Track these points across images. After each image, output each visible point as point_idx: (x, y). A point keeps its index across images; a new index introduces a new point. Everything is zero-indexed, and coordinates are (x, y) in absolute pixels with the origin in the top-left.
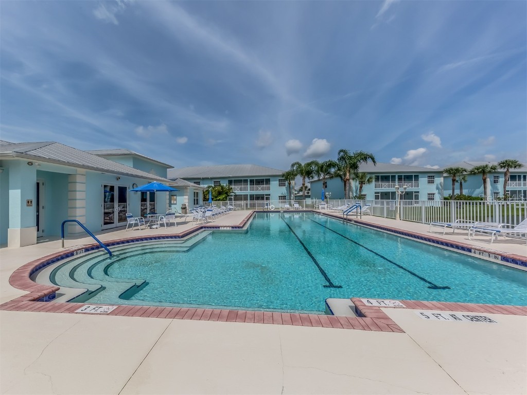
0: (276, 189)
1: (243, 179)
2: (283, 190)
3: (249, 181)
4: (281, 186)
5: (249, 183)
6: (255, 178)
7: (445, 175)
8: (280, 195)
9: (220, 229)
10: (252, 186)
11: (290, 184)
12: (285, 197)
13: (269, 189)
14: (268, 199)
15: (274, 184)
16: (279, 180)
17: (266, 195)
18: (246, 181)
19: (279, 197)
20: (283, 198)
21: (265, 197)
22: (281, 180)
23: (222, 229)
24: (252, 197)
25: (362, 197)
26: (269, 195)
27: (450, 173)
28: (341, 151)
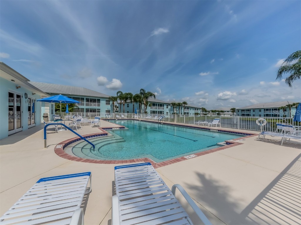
0: (104, 106)
1: (80, 97)
2: (109, 107)
3: (85, 99)
4: (107, 104)
5: (85, 100)
6: (90, 98)
7: (171, 105)
8: (107, 110)
9: (113, 129)
10: (87, 103)
11: (113, 103)
12: (110, 111)
13: (99, 105)
14: (99, 112)
15: (103, 103)
16: (106, 100)
17: (97, 109)
18: (83, 99)
19: (106, 111)
20: (108, 111)
21: (97, 110)
22: (107, 101)
23: (114, 129)
24: (87, 110)
25: (146, 112)
26: (100, 109)
27: (173, 105)
28: (142, 90)
